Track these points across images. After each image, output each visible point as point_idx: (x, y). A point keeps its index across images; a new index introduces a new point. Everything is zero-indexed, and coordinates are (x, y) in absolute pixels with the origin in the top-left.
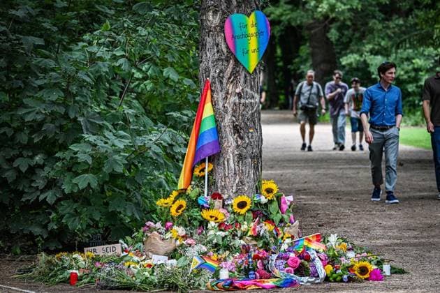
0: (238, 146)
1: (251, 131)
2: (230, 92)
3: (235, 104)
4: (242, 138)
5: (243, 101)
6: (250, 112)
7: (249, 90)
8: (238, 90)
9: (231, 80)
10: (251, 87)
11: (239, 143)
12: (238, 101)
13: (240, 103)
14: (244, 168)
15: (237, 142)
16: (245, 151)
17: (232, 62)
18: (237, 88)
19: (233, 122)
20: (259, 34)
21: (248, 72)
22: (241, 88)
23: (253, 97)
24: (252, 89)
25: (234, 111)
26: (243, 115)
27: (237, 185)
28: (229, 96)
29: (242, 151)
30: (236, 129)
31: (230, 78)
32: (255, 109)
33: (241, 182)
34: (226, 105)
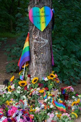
0: (36, 59)
1: (42, 53)
2: (33, 38)
3: (35, 43)
4: (37, 56)
5: (38, 42)
6: (42, 46)
7: (42, 38)
8: (36, 38)
9: (34, 33)
10: (43, 36)
11: (36, 58)
12: (36, 42)
13: (37, 43)
14: (38, 67)
15: (35, 57)
16: (38, 61)
17: (34, 26)
18: (36, 36)
19: (34, 49)
20: (46, 16)
21: (41, 31)
22: (37, 37)
23: (43, 41)
24: (43, 37)
25: (35, 46)
26: (38, 47)
27: (36, 73)
28: (33, 40)
29: (37, 61)
30: (35, 52)
31: (33, 33)
32: (44, 45)
33: (37, 72)
34: (32, 43)
